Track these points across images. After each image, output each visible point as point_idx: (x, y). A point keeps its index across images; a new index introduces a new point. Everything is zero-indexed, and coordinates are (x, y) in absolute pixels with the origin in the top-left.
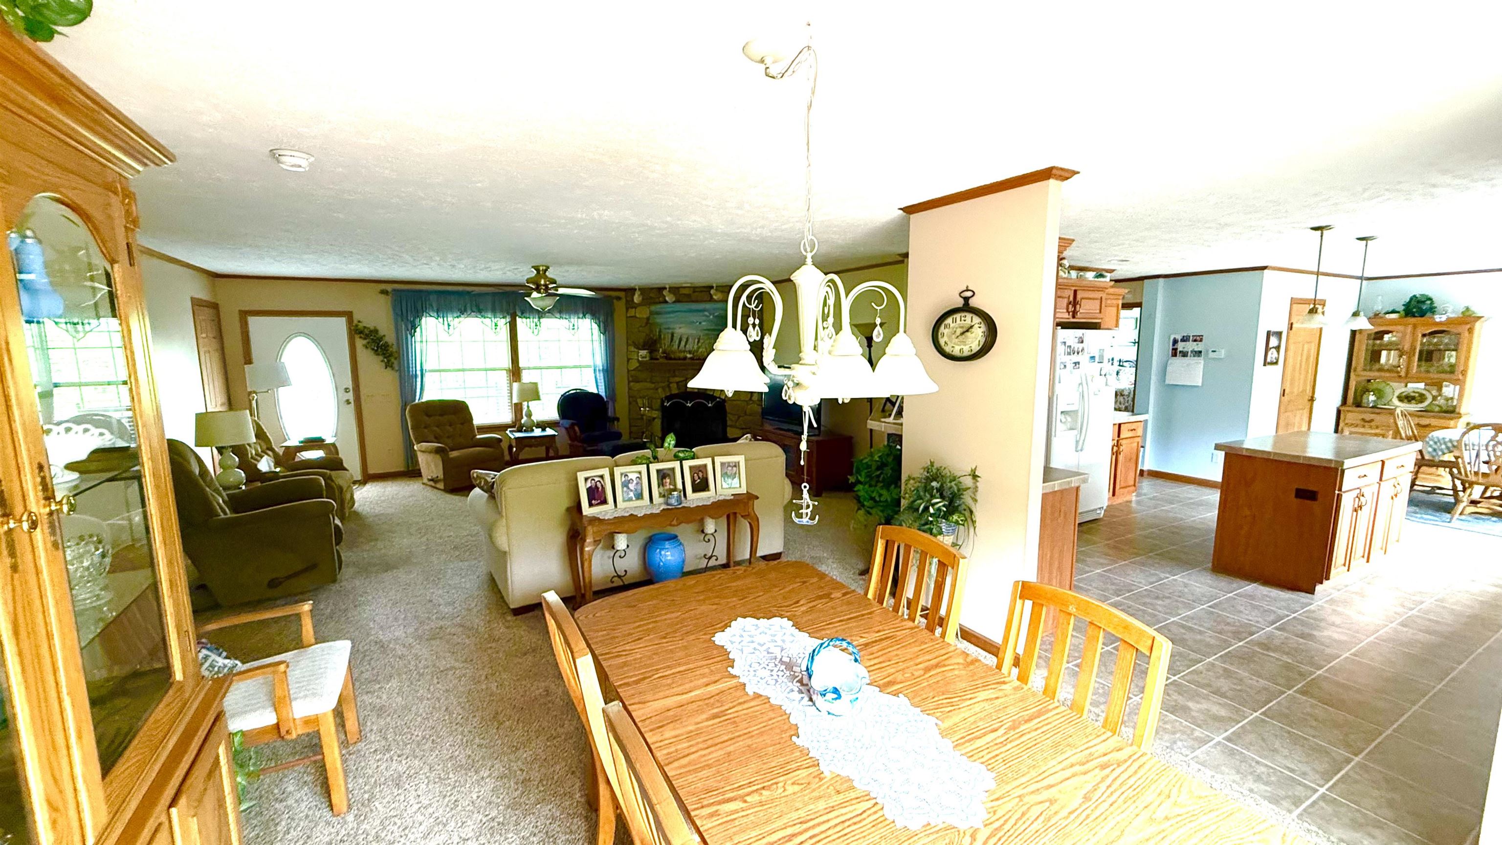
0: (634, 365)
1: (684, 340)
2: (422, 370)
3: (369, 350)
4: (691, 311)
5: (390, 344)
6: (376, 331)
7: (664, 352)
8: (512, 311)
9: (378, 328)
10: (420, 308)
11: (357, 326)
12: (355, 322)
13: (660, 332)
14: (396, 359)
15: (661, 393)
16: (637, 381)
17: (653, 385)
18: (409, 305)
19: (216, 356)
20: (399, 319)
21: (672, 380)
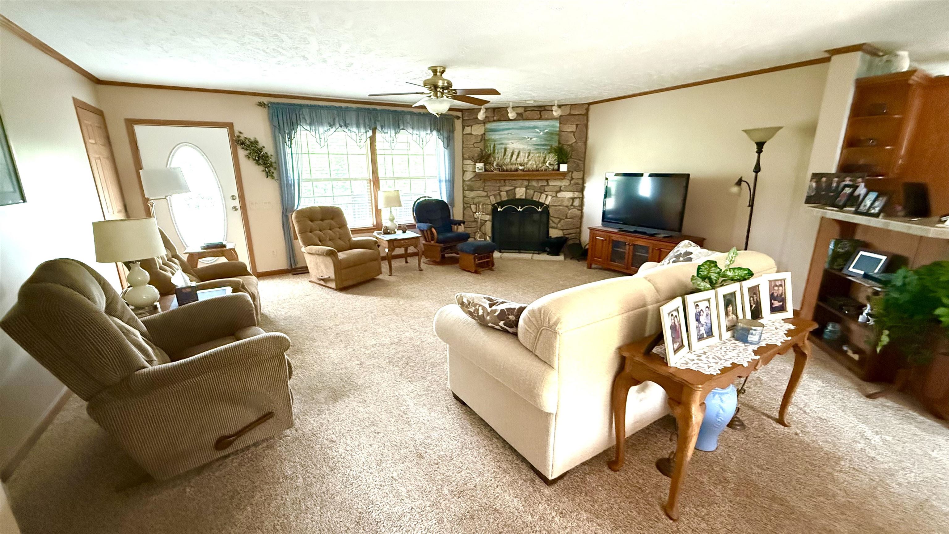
0: (469, 176)
1: (516, 154)
2: (299, 180)
3: (251, 160)
4: (522, 128)
5: (269, 155)
6: (256, 142)
7: (497, 165)
8: (373, 126)
9: (258, 139)
10: (294, 121)
11: (238, 137)
12: (237, 133)
13: (494, 147)
14: (275, 169)
15: (493, 200)
16: (471, 189)
17: (485, 194)
18: (285, 118)
19: (107, 164)
20: (277, 131)
21: (502, 189)
